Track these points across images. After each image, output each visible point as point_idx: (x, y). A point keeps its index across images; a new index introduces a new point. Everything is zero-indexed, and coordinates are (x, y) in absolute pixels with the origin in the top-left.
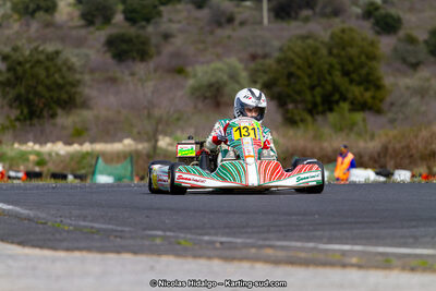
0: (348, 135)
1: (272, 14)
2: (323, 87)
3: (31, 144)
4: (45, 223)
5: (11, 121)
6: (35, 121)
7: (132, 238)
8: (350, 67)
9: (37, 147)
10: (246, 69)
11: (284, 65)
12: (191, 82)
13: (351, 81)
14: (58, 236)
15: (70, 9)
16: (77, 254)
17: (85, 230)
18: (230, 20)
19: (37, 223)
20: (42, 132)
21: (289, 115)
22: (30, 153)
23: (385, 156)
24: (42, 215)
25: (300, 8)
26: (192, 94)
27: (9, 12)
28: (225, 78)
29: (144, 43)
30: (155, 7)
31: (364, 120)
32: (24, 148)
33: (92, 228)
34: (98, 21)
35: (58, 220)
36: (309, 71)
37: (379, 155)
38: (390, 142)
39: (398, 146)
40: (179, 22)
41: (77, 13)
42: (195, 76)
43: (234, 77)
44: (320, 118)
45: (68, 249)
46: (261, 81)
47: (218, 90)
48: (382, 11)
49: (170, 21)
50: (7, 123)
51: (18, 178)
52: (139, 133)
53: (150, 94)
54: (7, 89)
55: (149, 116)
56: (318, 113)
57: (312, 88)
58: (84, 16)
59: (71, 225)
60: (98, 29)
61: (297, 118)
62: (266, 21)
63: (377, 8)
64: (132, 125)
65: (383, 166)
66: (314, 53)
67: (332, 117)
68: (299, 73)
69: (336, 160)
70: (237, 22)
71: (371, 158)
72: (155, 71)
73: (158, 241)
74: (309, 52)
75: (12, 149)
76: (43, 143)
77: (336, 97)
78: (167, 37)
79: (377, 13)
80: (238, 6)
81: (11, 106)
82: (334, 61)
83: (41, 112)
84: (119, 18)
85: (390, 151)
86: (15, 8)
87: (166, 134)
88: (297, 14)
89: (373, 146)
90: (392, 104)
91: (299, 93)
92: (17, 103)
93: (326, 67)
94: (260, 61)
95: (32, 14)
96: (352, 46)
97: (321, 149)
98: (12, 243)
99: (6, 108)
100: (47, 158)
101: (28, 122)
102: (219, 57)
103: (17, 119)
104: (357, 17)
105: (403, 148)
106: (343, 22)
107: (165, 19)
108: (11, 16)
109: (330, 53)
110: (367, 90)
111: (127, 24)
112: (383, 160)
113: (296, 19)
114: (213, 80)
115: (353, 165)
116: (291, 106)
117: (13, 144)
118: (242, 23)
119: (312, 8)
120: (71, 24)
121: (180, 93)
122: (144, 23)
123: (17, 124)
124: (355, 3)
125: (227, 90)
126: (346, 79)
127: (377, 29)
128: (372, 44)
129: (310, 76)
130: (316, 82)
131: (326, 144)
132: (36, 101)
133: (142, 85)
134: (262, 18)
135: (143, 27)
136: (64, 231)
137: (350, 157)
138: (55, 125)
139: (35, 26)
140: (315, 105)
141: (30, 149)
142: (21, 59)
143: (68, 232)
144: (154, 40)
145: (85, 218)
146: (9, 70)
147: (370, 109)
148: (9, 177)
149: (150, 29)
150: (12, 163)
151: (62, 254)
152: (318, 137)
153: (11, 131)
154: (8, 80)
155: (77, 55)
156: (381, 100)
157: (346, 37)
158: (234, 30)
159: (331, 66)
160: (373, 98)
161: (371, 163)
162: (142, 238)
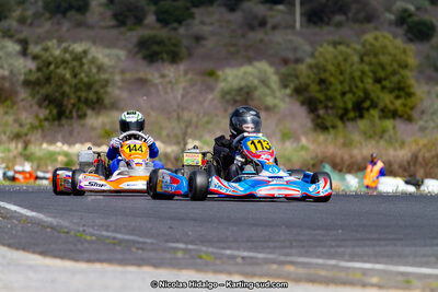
0: (378, 142)
1: (305, 19)
2: (354, 94)
3: (59, 144)
4: (67, 233)
5: (40, 121)
6: (64, 121)
7: (154, 250)
8: (382, 74)
9: (66, 148)
10: (277, 73)
11: (315, 71)
12: (222, 85)
13: (383, 88)
14: (79, 247)
15: (102, 9)
16: (98, 266)
17: (108, 241)
18: (263, 23)
19: (59, 232)
20: (71, 133)
21: (320, 121)
22: (59, 154)
23: (415, 165)
24: (65, 223)
25: (333, 13)
26: (223, 97)
27: (41, 10)
28: (256, 82)
29: (175, 45)
30: (188, 9)
31: (394, 127)
32: (52, 148)
33: (114, 238)
34: (130, 21)
35: (81, 229)
36: (341, 78)
37: (409, 163)
38: (420, 150)
39: (427, 155)
40: (212, 24)
41: (109, 13)
42: (225, 80)
43: (264, 82)
44: (350, 125)
45: (89, 261)
46: (292, 86)
47: (248, 93)
48: (415, 18)
49: (203, 23)
50: (37, 123)
51: (46, 179)
52: (168, 136)
53: (179, 97)
54: (37, 88)
55: (179, 118)
56: (348, 120)
57: (344, 94)
58: (115, 16)
59: (94, 235)
60: (130, 30)
61: (329, 124)
62: (298, 25)
63: (410, 15)
64: (161, 128)
65: (413, 175)
66: (345, 60)
67: (362, 124)
68: (332, 79)
69: (365, 168)
70: (269, 25)
71: (401, 166)
72: (186, 73)
73: (180, 255)
74: (340, 58)
75: (41, 149)
76: (71, 144)
77: (367, 104)
78: (198, 39)
79: (410, 20)
80: (271, 9)
81: (40, 106)
82: (366, 68)
83: (71, 112)
84: (151, 19)
85: (420, 159)
86: (46, 7)
87: (195, 137)
88: (329, 19)
89: (403, 154)
90: (423, 112)
91: (330, 99)
92: (47, 102)
93: (358, 74)
94: (292, 66)
95: (64, 13)
96: (384, 54)
97: (351, 157)
98: (34, 252)
99: (35, 108)
100: (75, 158)
101: (56, 123)
102: (250, 61)
103: (46, 119)
104: (390, 23)
105: (433, 157)
106: (376, 29)
107: (197, 21)
108: (43, 14)
109: (362, 61)
110: (398, 97)
111: (158, 25)
112: (412, 168)
113: (328, 24)
114: (243, 84)
115: (382, 173)
116: (321, 112)
117: (41, 144)
118: (274, 28)
119: (345, 14)
120: (102, 24)
121: (210, 97)
122: (175, 25)
123: (46, 124)
124: (389, 10)
125: (257, 94)
126: (378, 86)
127: (410, 35)
128: (404, 52)
129: (341, 83)
130: (347, 89)
131: (355, 152)
132: (65, 102)
133: (172, 88)
134: (295, 21)
135: (175, 29)
136: (86, 240)
137: (380, 165)
138: (83, 126)
139: (66, 25)
140: (346, 111)
141: (58, 150)
142: (51, 59)
143: (91, 242)
144: (185, 42)
145: (107, 228)
146: (39, 69)
147: (401, 117)
148: (37, 178)
149: (182, 30)
150: (40, 163)
151: (82, 266)
152: (347, 144)
153: (40, 131)
154: (38, 79)
155: (108, 56)
156: (412, 108)
157: (377, 44)
158: (266, 34)
159: (363, 73)
160: (405, 105)
161: (400, 171)
162: (165, 250)
